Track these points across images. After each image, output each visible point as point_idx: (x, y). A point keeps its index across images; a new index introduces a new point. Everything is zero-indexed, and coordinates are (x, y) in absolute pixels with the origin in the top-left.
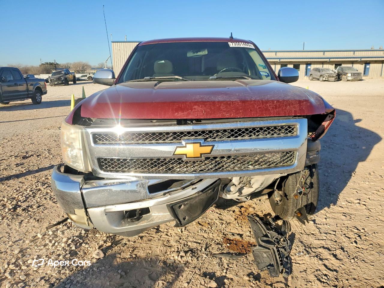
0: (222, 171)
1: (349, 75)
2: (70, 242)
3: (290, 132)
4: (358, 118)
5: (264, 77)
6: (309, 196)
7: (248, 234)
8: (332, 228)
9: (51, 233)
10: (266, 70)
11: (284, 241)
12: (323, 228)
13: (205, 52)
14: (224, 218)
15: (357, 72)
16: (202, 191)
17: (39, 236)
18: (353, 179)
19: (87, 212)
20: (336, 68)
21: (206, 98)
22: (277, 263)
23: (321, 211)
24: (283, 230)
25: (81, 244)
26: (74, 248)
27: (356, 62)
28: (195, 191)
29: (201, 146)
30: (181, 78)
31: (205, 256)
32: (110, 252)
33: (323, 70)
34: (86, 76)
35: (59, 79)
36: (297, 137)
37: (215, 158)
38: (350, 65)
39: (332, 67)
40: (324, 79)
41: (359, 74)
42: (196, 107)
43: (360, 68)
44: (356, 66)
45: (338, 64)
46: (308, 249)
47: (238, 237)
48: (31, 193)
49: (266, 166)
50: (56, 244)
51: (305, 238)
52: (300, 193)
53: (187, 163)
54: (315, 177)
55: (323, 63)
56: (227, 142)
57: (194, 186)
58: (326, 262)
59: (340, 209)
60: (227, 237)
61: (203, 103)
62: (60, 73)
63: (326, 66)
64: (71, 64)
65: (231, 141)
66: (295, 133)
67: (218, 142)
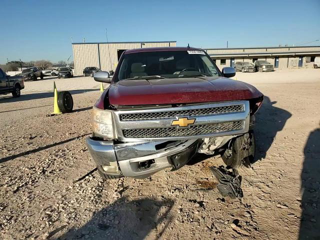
0: (200, 134)
1: (264, 67)
2: (94, 189)
3: (239, 109)
4: (274, 101)
5: (213, 75)
6: (250, 150)
7: (211, 177)
8: (264, 171)
9: (78, 185)
10: (215, 70)
11: (236, 180)
12: (259, 172)
13: (172, 58)
14: (193, 170)
15: (269, 65)
16: (188, 147)
17: (70, 187)
18: (274, 141)
19: (118, 164)
20: (253, 61)
21: (188, 90)
22: (234, 192)
23: (256, 162)
24: (233, 174)
25: (102, 190)
26: (98, 193)
27: (269, 57)
28: (185, 147)
29: (188, 119)
30: (160, 77)
31: (187, 191)
32: (123, 194)
33: (244, 63)
34: (50, 72)
35: (29, 75)
36: (244, 112)
37: (196, 126)
38: (264, 60)
39: (251, 61)
40: (245, 71)
41: (271, 66)
42: (184, 96)
43: (271, 61)
44: (269, 60)
45: (255, 59)
46: (251, 183)
47: (206, 180)
48: (50, 162)
49: (226, 130)
50: (85, 191)
51: (248, 178)
52: (244, 149)
53: (179, 130)
54: (253, 138)
55: (243, 58)
56: (203, 116)
57: (183, 145)
58: (263, 190)
59: (268, 160)
60: (198, 180)
61: (188, 93)
62: (29, 70)
63: (246, 60)
64: (34, 62)
65: (206, 116)
66: (242, 110)
67: (198, 116)
